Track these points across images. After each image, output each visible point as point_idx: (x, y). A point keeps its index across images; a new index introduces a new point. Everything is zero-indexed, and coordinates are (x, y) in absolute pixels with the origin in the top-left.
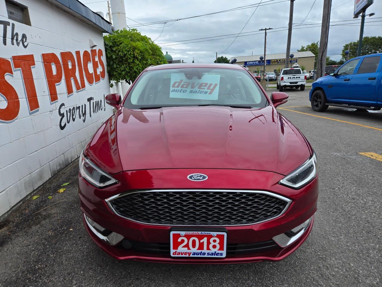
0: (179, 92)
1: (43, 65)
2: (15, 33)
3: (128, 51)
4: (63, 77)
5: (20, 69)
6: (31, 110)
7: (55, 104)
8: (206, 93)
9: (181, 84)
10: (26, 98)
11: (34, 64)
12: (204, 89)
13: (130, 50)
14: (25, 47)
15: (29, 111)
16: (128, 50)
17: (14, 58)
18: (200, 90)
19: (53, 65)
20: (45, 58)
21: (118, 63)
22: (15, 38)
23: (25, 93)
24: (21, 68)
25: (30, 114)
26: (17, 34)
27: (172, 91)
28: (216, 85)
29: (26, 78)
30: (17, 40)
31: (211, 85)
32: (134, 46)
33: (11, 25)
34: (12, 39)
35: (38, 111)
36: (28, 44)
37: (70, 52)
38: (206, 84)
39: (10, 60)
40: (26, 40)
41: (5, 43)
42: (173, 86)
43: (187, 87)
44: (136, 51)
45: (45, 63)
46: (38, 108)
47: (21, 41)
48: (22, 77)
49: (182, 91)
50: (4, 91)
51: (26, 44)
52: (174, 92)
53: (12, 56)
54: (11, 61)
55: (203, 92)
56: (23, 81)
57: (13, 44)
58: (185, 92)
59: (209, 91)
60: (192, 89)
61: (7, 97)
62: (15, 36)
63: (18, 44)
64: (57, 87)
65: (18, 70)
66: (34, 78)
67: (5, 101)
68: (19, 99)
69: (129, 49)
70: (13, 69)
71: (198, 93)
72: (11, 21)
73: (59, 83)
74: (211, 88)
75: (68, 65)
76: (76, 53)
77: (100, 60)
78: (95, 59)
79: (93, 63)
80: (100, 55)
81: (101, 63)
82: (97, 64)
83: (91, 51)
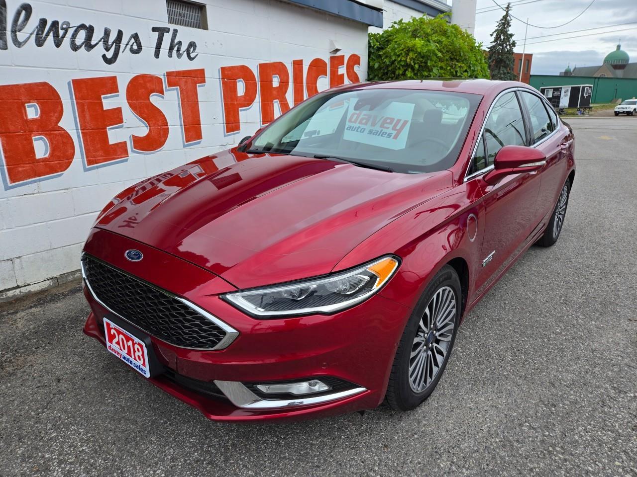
0: (356, 130)
1: (220, 82)
2: (176, 41)
3: (399, 56)
4: (258, 99)
5: (177, 89)
6: (187, 141)
7: (233, 136)
8: (389, 135)
9: (360, 118)
10: (181, 125)
11: (204, 82)
12: (388, 128)
13: (401, 54)
14: (191, 59)
15: (183, 142)
16: (398, 54)
17: (169, 74)
18: (382, 130)
19: (241, 83)
20: (226, 72)
21: (382, 76)
22: (176, 48)
23: (180, 118)
24: (178, 87)
25: (185, 146)
26: (180, 43)
27: (347, 129)
28: (406, 122)
29: (186, 100)
30: (178, 50)
31: (399, 121)
32: (408, 47)
33: (171, 32)
34: (171, 49)
35: (199, 143)
36: (197, 55)
37: (280, 62)
38: (392, 120)
39: (162, 77)
40: (194, 49)
41: (157, 55)
42: (350, 121)
43: (366, 124)
44: (411, 54)
45: (226, 80)
46: (200, 140)
47: (185, 52)
48: (178, 99)
49: (359, 130)
50: (145, 116)
51: (192, 55)
52: (349, 130)
53: (167, 73)
54: (164, 78)
55: (385, 134)
56: (179, 104)
57: (170, 55)
58: (363, 132)
59: (394, 132)
60: (372, 128)
61: (150, 123)
62: (175, 46)
63: (179, 55)
64: (240, 113)
65: (174, 90)
66: (199, 100)
67: (146, 128)
68: (169, 127)
69: (400, 52)
70: (166, 87)
71: (379, 135)
72: (172, 27)
73: (248, 107)
74: (398, 127)
75: (271, 81)
76: (294, 63)
77: (350, 72)
78: (338, 71)
79: (332, 77)
80: (352, 63)
81: (353, 76)
82: (342, 79)
83: (331, 58)
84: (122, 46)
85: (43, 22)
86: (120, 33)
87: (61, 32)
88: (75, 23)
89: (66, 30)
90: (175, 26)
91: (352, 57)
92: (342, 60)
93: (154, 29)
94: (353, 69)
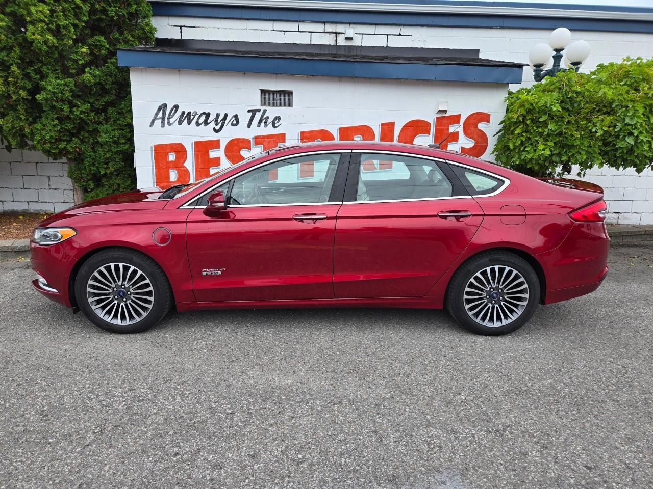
1: (298, 142)
2: (265, 117)
11: (284, 142)
14: (275, 127)
17: (257, 137)
19: (319, 142)
20: (305, 135)
24: (262, 145)
26: (268, 118)
30: (266, 122)
33: (262, 111)
34: (260, 122)
36: (280, 125)
37: (365, 125)
39: (251, 139)
40: (278, 121)
41: (249, 126)
45: (304, 140)
47: (271, 123)
51: (277, 125)
53: (254, 136)
57: (259, 126)
62: (264, 120)
63: (266, 126)
65: (259, 147)
70: (253, 146)
72: (263, 108)
76: (383, 125)
77: (470, 129)
78: (448, 129)
79: (438, 135)
80: (475, 121)
81: (475, 134)
82: (454, 137)
83: (437, 118)
84: (226, 122)
85: (183, 113)
86: (226, 115)
87: (192, 117)
88: (200, 112)
89: (194, 116)
90: (265, 108)
91: (475, 116)
92: (456, 119)
93: (249, 111)
94: (476, 127)
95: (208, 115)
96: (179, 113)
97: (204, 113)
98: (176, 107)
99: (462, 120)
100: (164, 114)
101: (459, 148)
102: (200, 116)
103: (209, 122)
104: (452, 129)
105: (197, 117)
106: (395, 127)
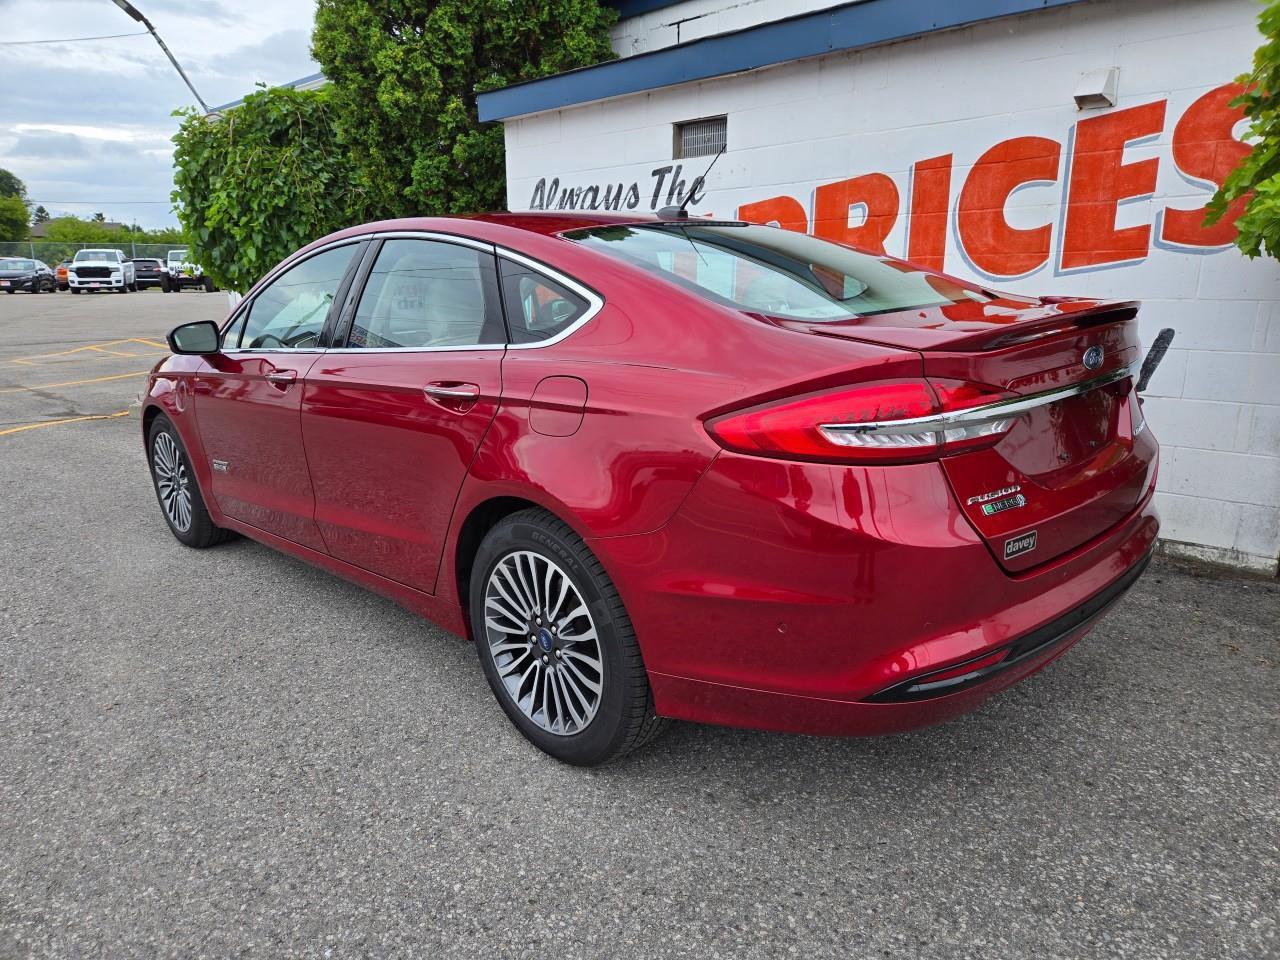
2: (678, 182)
14: (696, 202)
20: (748, 214)
22: (677, 192)
26: (683, 182)
30: (680, 194)
33: (674, 170)
36: (704, 194)
37: (877, 175)
40: (701, 188)
63: (680, 201)
72: (675, 164)
75: (845, 218)
76: (920, 167)
77: (1201, 147)
78: (1119, 156)
79: (1085, 177)
80: (1221, 116)
81: (1220, 159)
82: (1143, 178)
83: (1082, 124)
84: (621, 201)
85: (565, 191)
86: (621, 187)
87: (575, 198)
88: (585, 188)
89: (578, 195)
90: (679, 162)
91: (1219, 97)
92: (1148, 118)
93: (655, 173)
94: (1227, 134)
95: (595, 190)
96: (559, 193)
97: (591, 189)
98: (556, 182)
99: (1172, 119)
100: (542, 199)
101: (1159, 215)
102: (586, 195)
103: (596, 205)
104: (1133, 154)
105: (582, 196)
106: (953, 169)
